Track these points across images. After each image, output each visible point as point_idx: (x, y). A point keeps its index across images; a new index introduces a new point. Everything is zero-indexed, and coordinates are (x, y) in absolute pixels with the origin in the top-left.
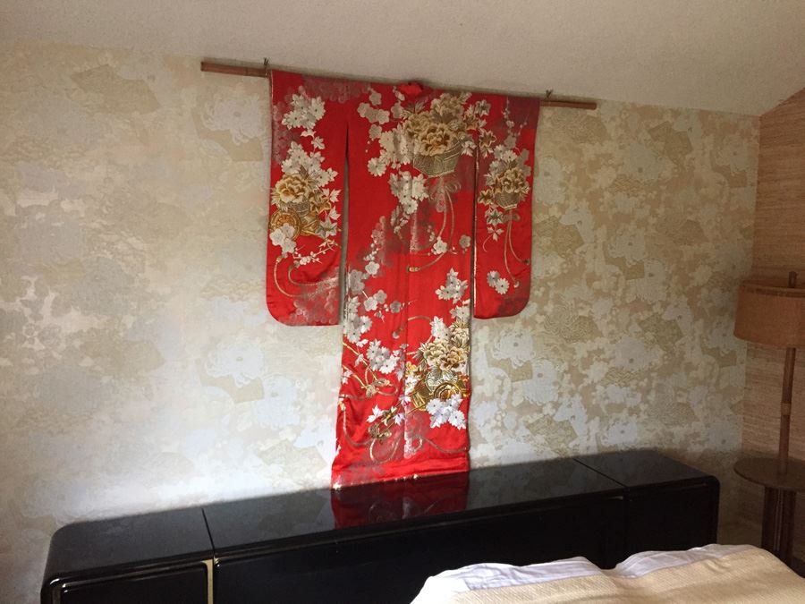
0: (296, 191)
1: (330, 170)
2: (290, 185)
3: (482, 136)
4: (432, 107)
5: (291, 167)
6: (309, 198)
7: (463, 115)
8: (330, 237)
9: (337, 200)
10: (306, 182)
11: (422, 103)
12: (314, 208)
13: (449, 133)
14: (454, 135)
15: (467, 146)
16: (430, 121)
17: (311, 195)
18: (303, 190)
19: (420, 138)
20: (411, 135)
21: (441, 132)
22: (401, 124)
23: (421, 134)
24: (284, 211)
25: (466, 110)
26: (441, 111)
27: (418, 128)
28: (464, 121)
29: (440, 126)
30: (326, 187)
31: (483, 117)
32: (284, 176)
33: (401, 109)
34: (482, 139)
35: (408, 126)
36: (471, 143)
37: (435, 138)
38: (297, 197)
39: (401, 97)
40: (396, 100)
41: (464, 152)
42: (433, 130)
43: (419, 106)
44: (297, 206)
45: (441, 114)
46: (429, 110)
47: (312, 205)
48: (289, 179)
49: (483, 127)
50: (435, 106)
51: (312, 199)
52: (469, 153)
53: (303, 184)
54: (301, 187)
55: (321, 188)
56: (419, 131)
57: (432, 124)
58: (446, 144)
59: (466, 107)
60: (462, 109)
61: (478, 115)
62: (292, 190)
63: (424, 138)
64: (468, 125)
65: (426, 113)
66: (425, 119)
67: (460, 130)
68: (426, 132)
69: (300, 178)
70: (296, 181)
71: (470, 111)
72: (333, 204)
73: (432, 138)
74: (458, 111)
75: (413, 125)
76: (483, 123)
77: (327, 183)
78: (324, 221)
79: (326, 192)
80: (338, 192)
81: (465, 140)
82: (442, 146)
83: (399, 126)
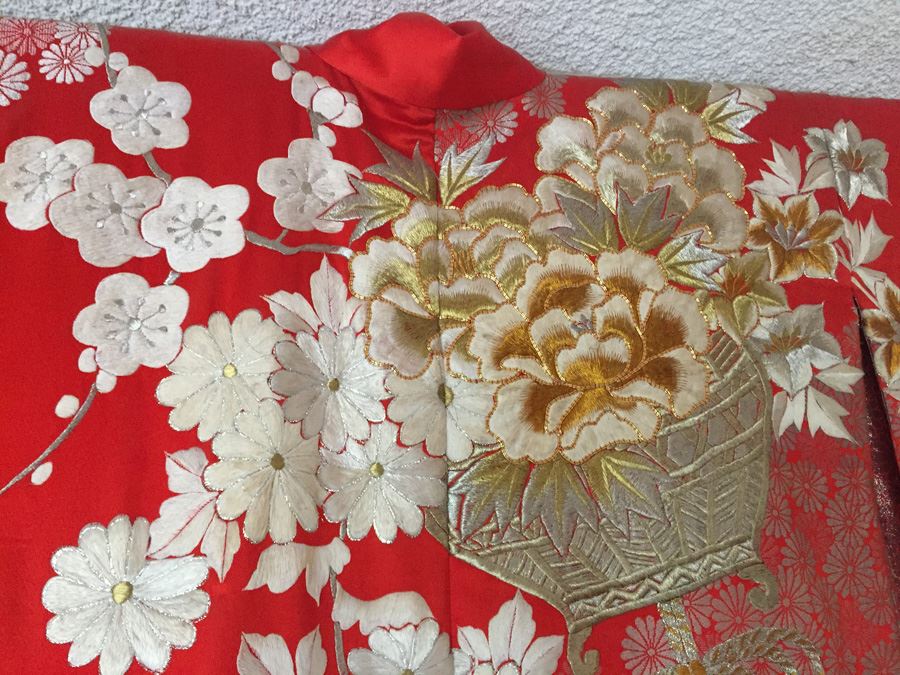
3: (881, 312)
4: (544, 161)
7: (746, 202)
11: (486, 144)
13: (676, 304)
14: (714, 319)
15: (804, 377)
16: (542, 245)
19: (479, 346)
20: (417, 331)
21: (619, 305)
22: (342, 267)
23: (489, 327)
25: (753, 174)
26: (604, 178)
27: (464, 286)
28: (760, 235)
29: (610, 264)
31: (863, 211)
33: (336, 178)
34: (883, 327)
35: (389, 280)
36: (825, 360)
37: (585, 344)
39: (335, 107)
40: (301, 123)
41: (793, 415)
42: (571, 293)
43: (463, 165)
45: (610, 199)
46: (528, 176)
49: (871, 266)
50: (566, 159)
52: (826, 421)
56: (473, 303)
57: (557, 259)
58: (665, 375)
59: (753, 160)
60: (731, 170)
61: (828, 198)
63: (512, 346)
64: (785, 258)
65: (511, 196)
66: (506, 230)
67: (738, 285)
68: (520, 312)
71: (780, 179)
73: (564, 339)
74: (707, 180)
75: (431, 268)
76: (868, 241)
81: (784, 343)
82: (642, 388)
83: (323, 279)
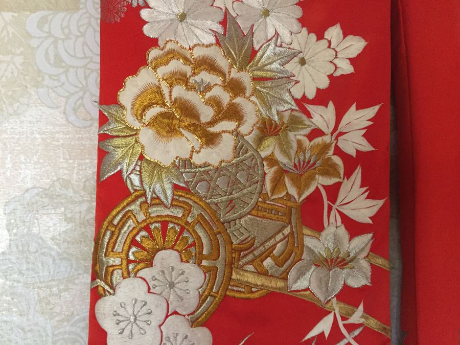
0: (207, 114)
1: (334, 33)
2: (179, 91)
5: (183, 17)
6: (260, 140)
8: (348, 296)
9: (366, 147)
10: (245, 78)
12: (277, 183)
17: (267, 129)
18: (234, 113)
24: (157, 201)
30: (321, 98)
32: (153, 54)
38: (210, 139)
44: (208, 173)
47: (270, 172)
48: (175, 65)
51: (269, 147)
53: (235, 88)
54: (225, 98)
55: (302, 103)
62: (188, 110)
69: (223, 62)
70: (205, 77)
72: (351, 163)
77: (324, 83)
78: (318, 227)
79: (323, 116)
80: (372, 112)
